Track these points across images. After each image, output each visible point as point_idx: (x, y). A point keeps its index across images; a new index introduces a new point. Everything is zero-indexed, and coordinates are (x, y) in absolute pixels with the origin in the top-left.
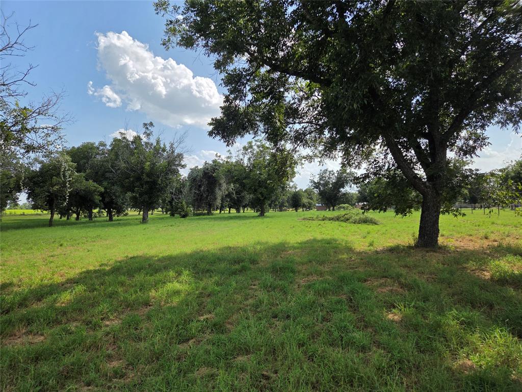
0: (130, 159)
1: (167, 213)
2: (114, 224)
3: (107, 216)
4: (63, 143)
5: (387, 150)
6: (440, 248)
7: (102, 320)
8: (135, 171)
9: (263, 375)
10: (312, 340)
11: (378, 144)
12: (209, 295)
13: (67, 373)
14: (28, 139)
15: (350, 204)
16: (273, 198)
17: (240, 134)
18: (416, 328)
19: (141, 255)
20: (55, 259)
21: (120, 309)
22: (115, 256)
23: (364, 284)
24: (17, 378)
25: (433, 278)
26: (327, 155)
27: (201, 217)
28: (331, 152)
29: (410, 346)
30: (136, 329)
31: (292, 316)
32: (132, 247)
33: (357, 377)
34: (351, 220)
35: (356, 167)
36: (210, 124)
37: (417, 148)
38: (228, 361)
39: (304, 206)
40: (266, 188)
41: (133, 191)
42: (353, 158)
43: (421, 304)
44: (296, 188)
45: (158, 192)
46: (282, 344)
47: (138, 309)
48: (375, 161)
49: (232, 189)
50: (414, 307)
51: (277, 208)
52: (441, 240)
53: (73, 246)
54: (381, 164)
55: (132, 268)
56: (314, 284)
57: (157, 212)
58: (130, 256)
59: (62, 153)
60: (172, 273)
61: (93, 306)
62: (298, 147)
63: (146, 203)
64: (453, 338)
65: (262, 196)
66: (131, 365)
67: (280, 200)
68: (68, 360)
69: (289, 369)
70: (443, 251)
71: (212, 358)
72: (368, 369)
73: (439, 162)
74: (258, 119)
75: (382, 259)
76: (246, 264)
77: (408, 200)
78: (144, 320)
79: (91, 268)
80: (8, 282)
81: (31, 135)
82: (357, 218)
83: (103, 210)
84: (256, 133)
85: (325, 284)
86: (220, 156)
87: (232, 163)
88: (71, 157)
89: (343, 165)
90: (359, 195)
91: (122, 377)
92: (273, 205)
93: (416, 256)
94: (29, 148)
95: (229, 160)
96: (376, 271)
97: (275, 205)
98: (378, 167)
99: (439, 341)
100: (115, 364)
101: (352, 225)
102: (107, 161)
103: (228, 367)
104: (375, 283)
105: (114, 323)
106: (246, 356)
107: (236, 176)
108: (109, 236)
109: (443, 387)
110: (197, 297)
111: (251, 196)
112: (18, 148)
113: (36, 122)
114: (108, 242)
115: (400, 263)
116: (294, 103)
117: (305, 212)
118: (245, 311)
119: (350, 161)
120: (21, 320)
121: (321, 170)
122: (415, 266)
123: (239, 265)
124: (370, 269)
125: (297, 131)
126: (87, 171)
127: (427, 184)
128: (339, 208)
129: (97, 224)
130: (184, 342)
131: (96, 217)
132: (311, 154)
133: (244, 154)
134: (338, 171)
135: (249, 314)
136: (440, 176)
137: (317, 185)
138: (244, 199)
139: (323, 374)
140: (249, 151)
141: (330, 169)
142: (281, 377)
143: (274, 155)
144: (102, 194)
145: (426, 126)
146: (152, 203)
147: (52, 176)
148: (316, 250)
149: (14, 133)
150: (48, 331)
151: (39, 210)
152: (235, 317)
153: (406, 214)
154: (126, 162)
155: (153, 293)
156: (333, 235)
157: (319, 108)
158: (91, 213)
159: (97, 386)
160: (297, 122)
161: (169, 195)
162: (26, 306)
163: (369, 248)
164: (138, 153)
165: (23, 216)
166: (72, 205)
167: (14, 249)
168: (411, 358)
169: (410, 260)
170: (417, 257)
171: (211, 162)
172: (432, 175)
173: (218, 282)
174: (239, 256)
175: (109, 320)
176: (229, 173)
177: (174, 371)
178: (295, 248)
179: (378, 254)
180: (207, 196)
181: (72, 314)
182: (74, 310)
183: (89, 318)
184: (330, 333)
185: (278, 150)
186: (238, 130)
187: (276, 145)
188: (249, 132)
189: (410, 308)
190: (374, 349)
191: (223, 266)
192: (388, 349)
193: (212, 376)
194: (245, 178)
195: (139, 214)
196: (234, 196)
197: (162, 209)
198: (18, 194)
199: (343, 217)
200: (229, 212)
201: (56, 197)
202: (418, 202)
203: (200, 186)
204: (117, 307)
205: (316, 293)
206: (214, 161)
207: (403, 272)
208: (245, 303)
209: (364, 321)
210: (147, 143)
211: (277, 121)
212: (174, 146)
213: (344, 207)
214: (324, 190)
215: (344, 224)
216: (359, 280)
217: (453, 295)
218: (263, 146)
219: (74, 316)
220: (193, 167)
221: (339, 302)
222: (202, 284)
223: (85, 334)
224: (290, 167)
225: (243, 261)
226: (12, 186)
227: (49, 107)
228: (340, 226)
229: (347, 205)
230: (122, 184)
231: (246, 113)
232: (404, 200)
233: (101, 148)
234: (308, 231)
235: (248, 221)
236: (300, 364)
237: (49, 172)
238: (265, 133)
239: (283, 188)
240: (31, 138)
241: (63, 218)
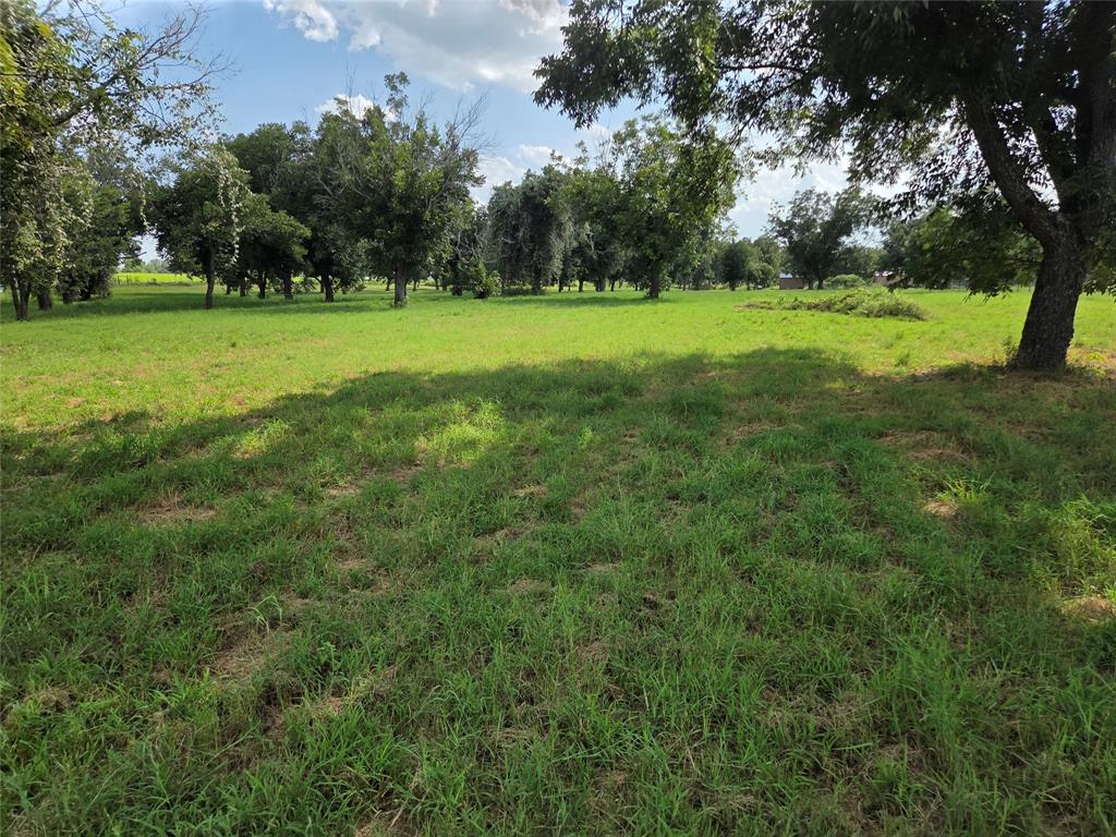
0: (362, 161)
1: (445, 289)
2: (337, 307)
3: (322, 291)
4: (217, 123)
5: (968, 132)
6: (1070, 371)
7: (323, 486)
8: (373, 191)
9: (645, 599)
10: (750, 544)
11: (944, 122)
12: (536, 451)
13: (264, 574)
14: (143, 112)
15: (860, 275)
16: (680, 257)
17: (607, 98)
18: (988, 530)
19: (394, 369)
20: (223, 371)
21: (357, 469)
22: (343, 370)
23: (877, 443)
24: (171, 579)
25: (1042, 435)
26: (814, 151)
27: (519, 297)
28: (825, 141)
29: (969, 563)
30: (391, 506)
31: (710, 495)
32: (376, 353)
33: (844, 614)
34: (860, 309)
35: (885, 179)
36: (539, 73)
37: (1046, 128)
38: (574, 572)
39: (751, 278)
40: (665, 233)
41: (371, 237)
42: (880, 158)
43: (1008, 485)
44: (734, 234)
45: (425, 239)
46: (688, 546)
47: (393, 470)
48: (935, 161)
49: (588, 235)
50: (988, 489)
51: (689, 283)
52: (1073, 355)
53: (256, 347)
54: (949, 168)
55: (377, 394)
56: (764, 438)
57: (427, 284)
58: (372, 370)
59: (217, 148)
60: (458, 407)
61: (304, 459)
62: (746, 128)
63: (401, 264)
64: (1073, 554)
65: (655, 252)
66: (384, 567)
67: (697, 263)
68: (262, 551)
69: (699, 592)
70: (1076, 378)
71: (542, 563)
72: (870, 601)
73: (1097, 164)
74: (652, 58)
75: (925, 393)
76: (616, 393)
77: (1005, 258)
78: (405, 490)
79: (296, 391)
80: (137, 410)
81: (150, 103)
82: (876, 304)
83: (313, 279)
84: (645, 95)
85: (788, 439)
86: (560, 158)
87: (588, 173)
88: (237, 157)
89: (854, 175)
90: (885, 252)
91: (368, 585)
92: (678, 275)
93: (1007, 387)
94: (149, 135)
95: (580, 167)
96: (909, 418)
97: (685, 276)
98: (941, 175)
99: (1039, 558)
100: (353, 565)
101: (863, 319)
102: (314, 168)
103: (575, 581)
104: (904, 441)
105: (345, 492)
106: (611, 565)
107: (596, 205)
108: (327, 331)
109: (1035, 644)
110: (511, 454)
111: (630, 253)
112: (126, 135)
113: (156, 73)
114: (326, 343)
115: (966, 400)
116: (743, 14)
117: (752, 292)
118: (612, 484)
119: (870, 166)
120: (169, 480)
121: (797, 192)
122: (1003, 409)
123: (600, 395)
124: (896, 414)
125: (745, 89)
126: (273, 189)
127: (1060, 218)
128: (835, 284)
129: (302, 305)
130: (484, 533)
131: (299, 292)
132: (776, 147)
133: (616, 152)
134: (838, 194)
135: (620, 490)
136: (1094, 199)
137: (785, 229)
138: (614, 260)
139: (770, 605)
140: (628, 143)
141: (819, 190)
142: (683, 605)
143: (686, 152)
144: (307, 243)
145: (1076, 72)
146: (413, 264)
147: (201, 201)
148: (773, 371)
149: (114, 98)
150: (221, 501)
151: (184, 275)
152: (588, 494)
153: (996, 291)
154: (354, 170)
155: (421, 442)
156: (815, 341)
157: (805, 27)
158: (288, 284)
159: (320, 599)
160: (747, 64)
161: (449, 248)
162: (176, 456)
163: (897, 369)
164: (378, 149)
165: (154, 287)
166: (248, 266)
167: (143, 351)
168: (969, 586)
169: (990, 397)
170: (1010, 392)
171: (540, 173)
172: (1075, 198)
173: (554, 427)
174: (601, 380)
175: (337, 487)
176: (579, 198)
177: (466, 583)
178: (722, 366)
179: (915, 381)
180: (532, 252)
181: (265, 473)
182: (270, 466)
183: (298, 482)
184: (790, 530)
185: (697, 136)
186: (605, 85)
187: (691, 126)
188: (629, 91)
189: (978, 492)
190: (888, 565)
191: (564, 396)
192: (919, 567)
193: (542, 596)
194: (617, 210)
195: (388, 289)
196: (593, 253)
197: (436, 280)
198: (138, 238)
199: (841, 302)
200: (581, 290)
201: (214, 246)
202: (1031, 263)
203: (516, 229)
204: (352, 465)
205: (766, 455)
206: (548, 170)
207: (971, 419)
208: (611, 468)
209: (869, 513)
210: (396, 126)
211: (698, 60)
212: (457, 132)
213: (845, 282)
214: (801, 240)
215: (842, 318)
216: (868, 434)
217: (1086, 469)
218: (661, 132)
219: (269, 476)
220: (500, 184)
221: (816, 474)
222: (522, 430)
223: (292, 507)
224: (724, 179)
225: (608, 388)
226: (123, 220)
227: (181, 36)
228: (832, 321)
229: (852, 276)
230: (349, 219)
231: (623, 43)
232: (996, 257)
233: (299, 136)
234: (757, 332)
235: (621, 309)
236: (722, 584)
237: (195, 192)
238: (667, 96)
239: (704, 234)
240: (150, 111)
241: (231, 292)
